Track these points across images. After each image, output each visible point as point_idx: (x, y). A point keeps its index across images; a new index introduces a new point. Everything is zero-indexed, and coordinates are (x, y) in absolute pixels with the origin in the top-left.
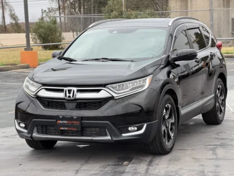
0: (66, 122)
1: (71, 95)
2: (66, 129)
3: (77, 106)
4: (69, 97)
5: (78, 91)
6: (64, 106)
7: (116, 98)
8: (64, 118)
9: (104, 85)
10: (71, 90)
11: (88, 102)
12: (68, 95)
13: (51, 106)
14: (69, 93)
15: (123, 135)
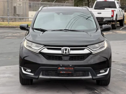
0: (64, 68)
1: (67, 52)
2: (64, 72)
3: (70, 58)
4: (66, 53)
5: (71, 49)
6: (62, 58)
7: (93, 54)
8: (63, 66)
9: (86, 46)
10: (67, 49)
11: (77, 56)
12: (65, 52)
13: (52, 59)
14: (66, 51)
15: (98, 75)
